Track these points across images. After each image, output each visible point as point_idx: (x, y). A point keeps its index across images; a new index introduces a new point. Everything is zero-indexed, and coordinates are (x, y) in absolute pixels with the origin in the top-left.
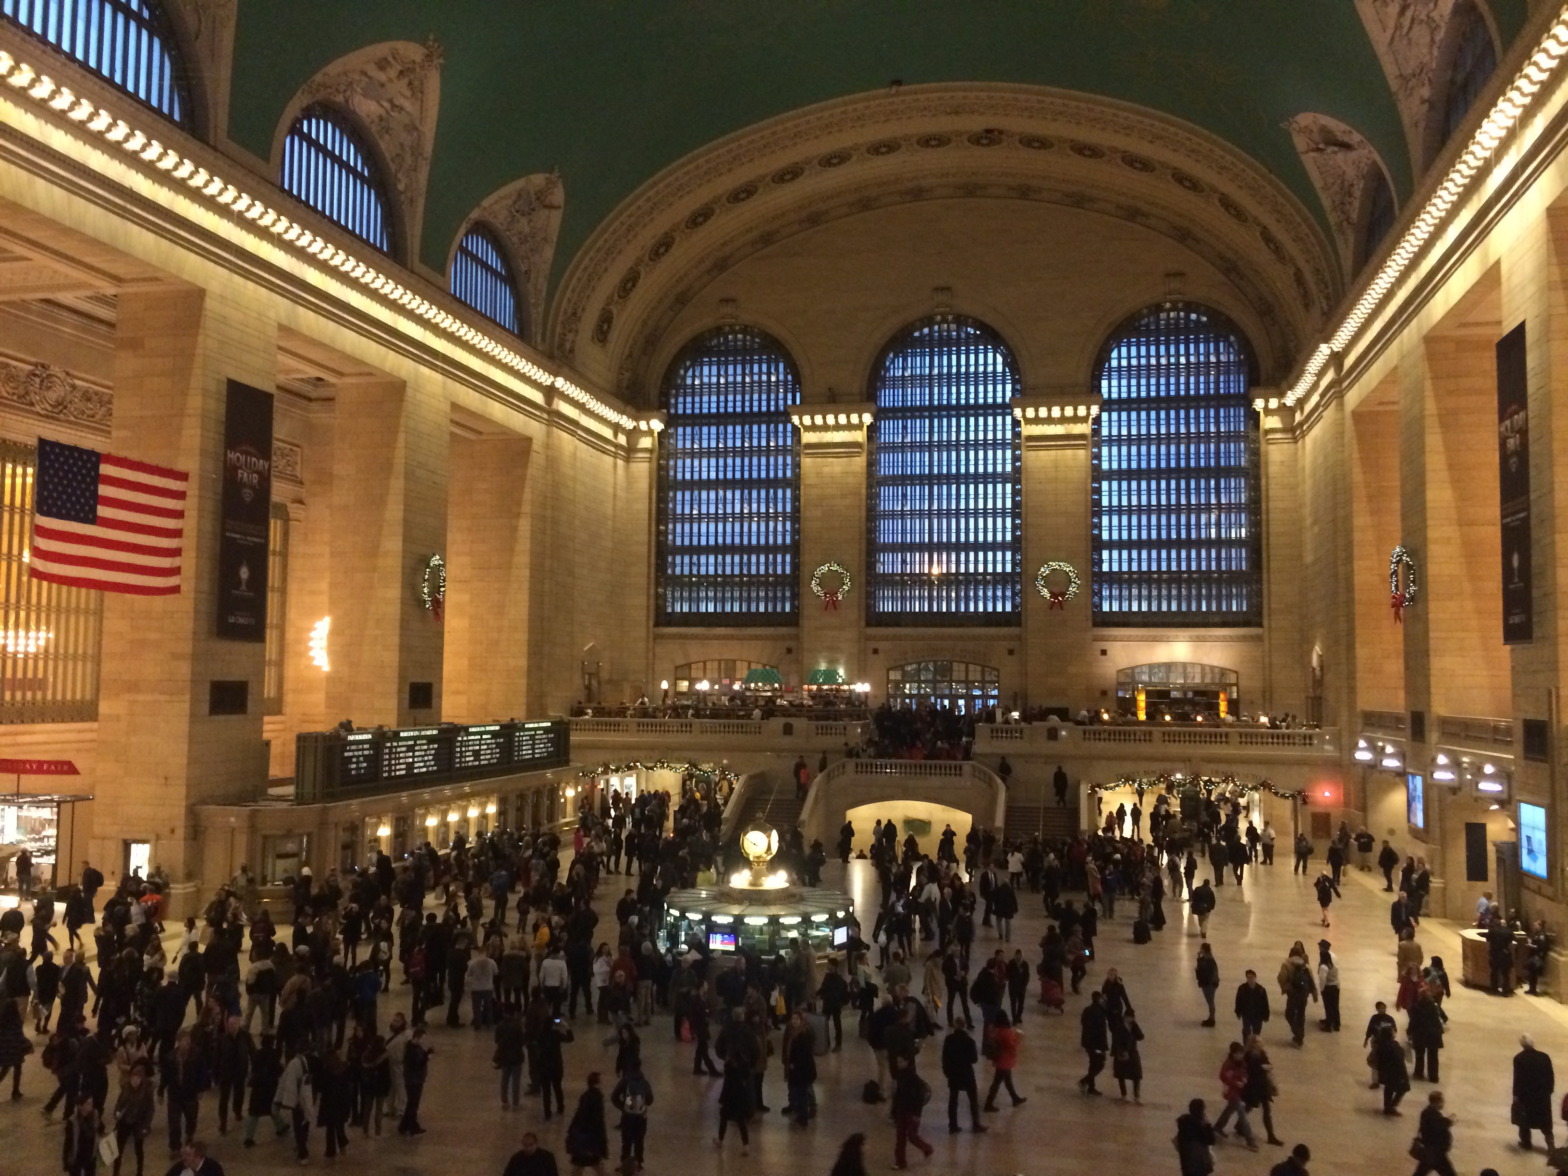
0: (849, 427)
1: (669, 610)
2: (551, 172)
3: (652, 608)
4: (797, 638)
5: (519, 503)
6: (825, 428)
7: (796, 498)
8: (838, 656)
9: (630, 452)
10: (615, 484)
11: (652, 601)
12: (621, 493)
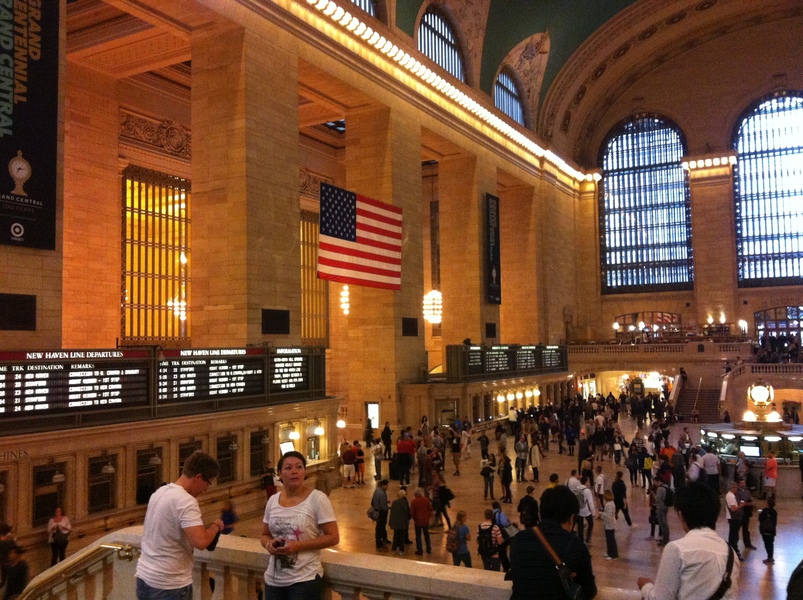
0: (721, 166)
4: (693, 297)
5: (528, 224)
8: (720, 306)
11: (599, 279)
12: (577, 218)
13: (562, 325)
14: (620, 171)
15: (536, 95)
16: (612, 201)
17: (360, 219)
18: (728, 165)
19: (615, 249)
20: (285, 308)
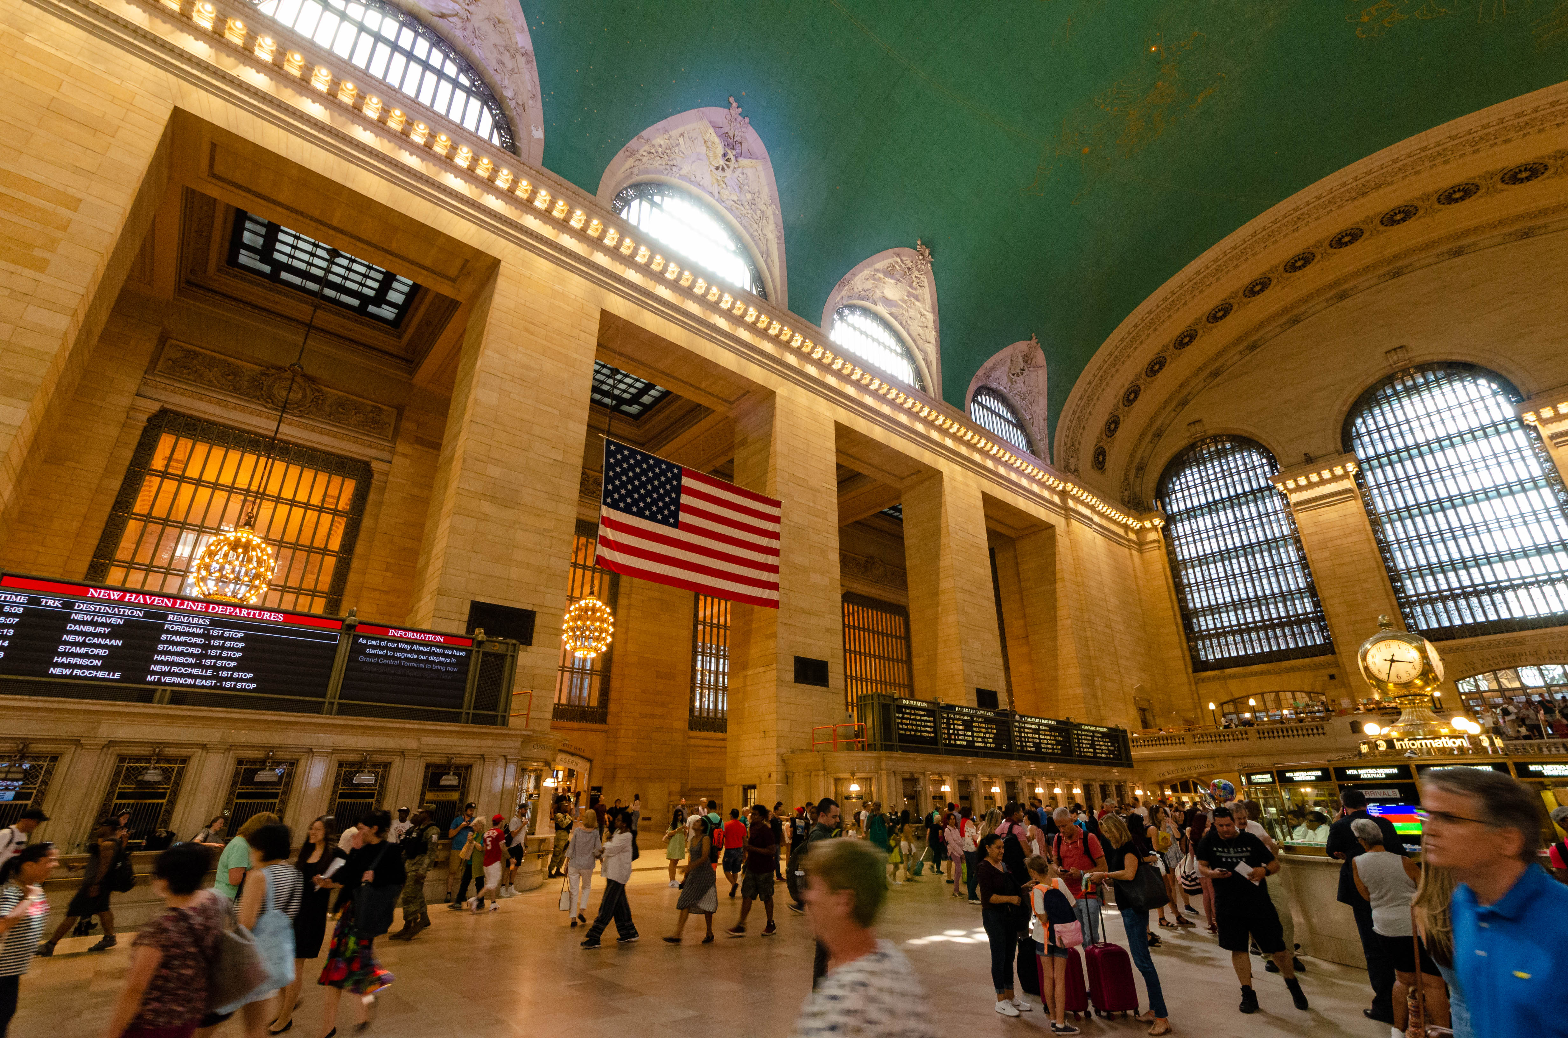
1: (1203, 658)
2: (1030, 339)
3: (1188, 658)
4: (1337, 665)
6: (1311, 485)
7: (1300, 549)
9: (1141, 545)
10: (1134, 567)
11: (1187, 653)
12: (1139, 574)
13: (1134, 713)
14: (1191, 513)
15: (1042, 422)
16: (1186, 552)
17: (685, 499)
18: (1346, 475)
19: (1204, 611)
20: (529, 608)
